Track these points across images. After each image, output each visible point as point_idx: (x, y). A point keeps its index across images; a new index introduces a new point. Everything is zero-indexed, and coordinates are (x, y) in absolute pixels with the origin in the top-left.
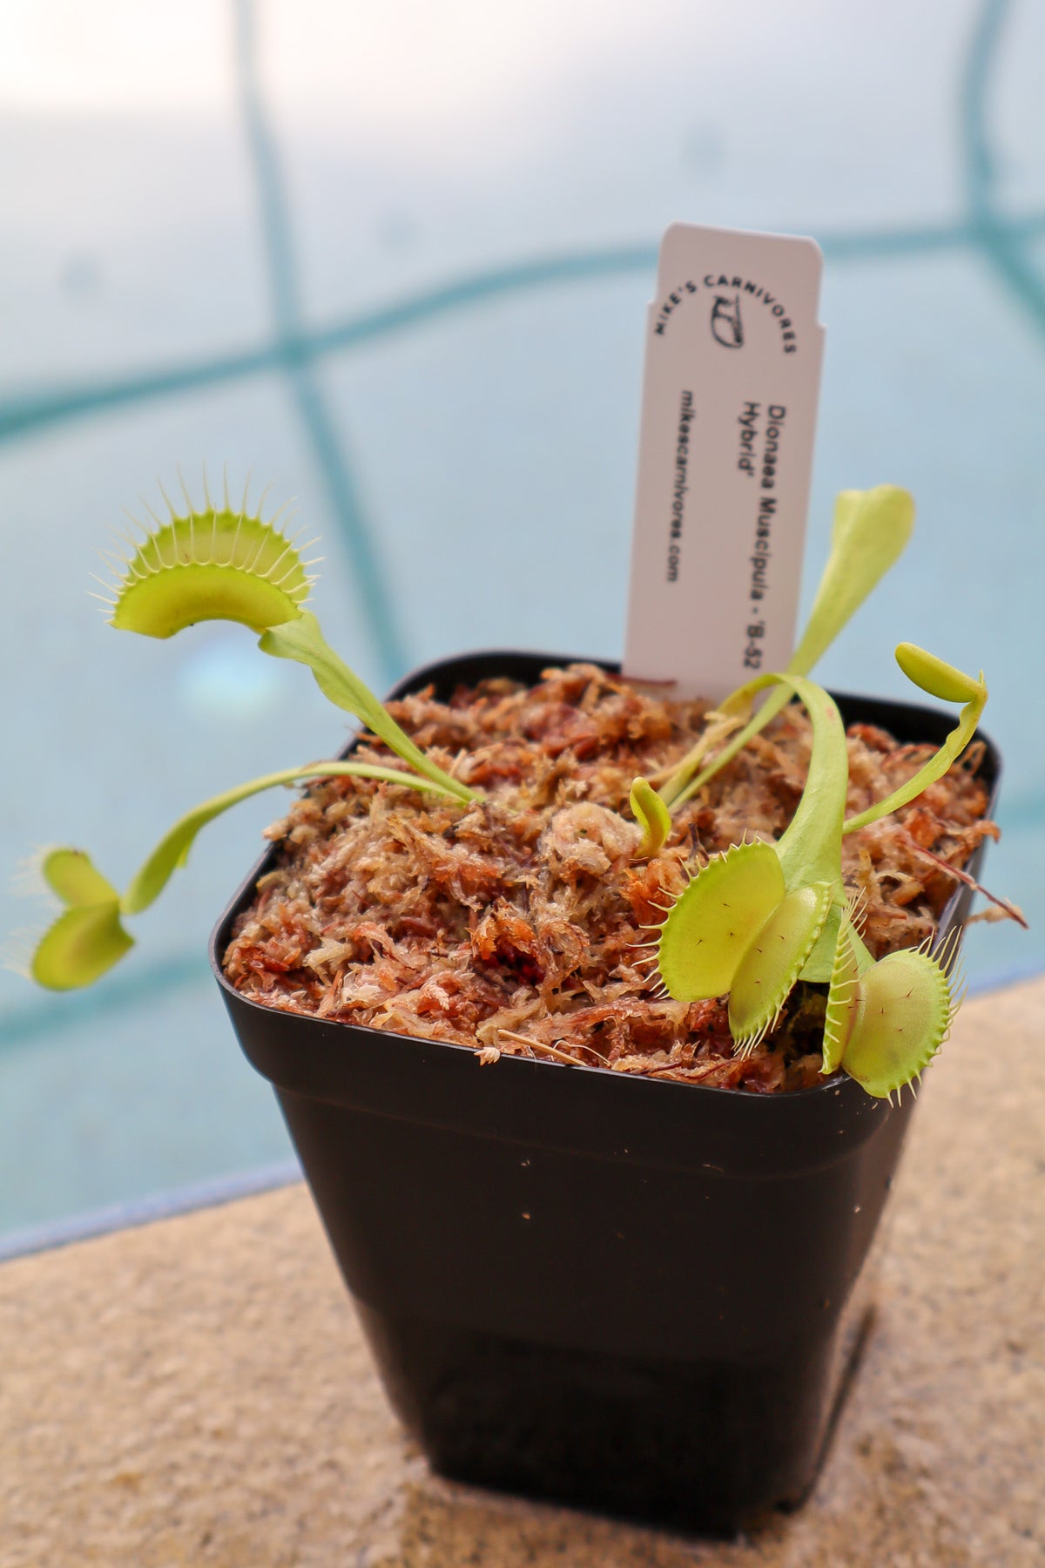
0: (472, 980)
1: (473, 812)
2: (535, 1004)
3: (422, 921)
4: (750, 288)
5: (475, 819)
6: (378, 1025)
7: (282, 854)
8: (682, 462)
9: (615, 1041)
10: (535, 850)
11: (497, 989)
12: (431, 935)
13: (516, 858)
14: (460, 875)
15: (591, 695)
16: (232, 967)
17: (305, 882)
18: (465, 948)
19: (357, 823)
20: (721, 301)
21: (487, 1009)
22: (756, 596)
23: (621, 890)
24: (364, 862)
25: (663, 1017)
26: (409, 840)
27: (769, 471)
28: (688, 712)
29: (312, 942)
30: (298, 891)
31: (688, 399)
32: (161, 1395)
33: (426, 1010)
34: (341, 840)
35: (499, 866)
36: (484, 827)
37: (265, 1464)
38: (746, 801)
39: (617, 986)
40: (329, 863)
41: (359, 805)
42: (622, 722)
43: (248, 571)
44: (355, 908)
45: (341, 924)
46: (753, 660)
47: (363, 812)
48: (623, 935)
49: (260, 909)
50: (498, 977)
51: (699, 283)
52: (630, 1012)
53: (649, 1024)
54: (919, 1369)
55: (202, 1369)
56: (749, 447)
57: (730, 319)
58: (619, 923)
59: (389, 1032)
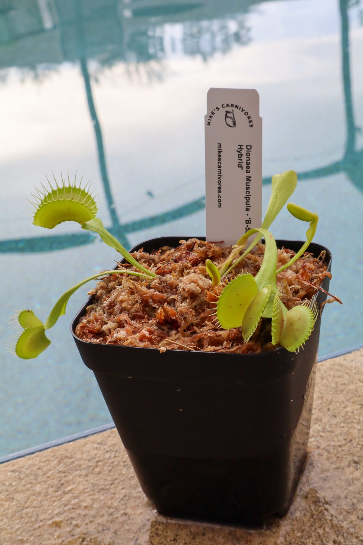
0: (157, 330)
1: (156, 279)
2: (178, 335)
3: (140, 313)
4: (237, 107)
5: (156, 282)
6: (126, 344)
7: (94, 299)
8: (219, 167)
9: (205, 344)
10: (177, 290)
11: (165, 332)
12: (143, 317)
13: (170, 293)
14: (152, 297)
15: (196, 247)
16: (78, 332)
17: (102, 307)
18: (154, 319)
19: (118, 287)
20: (227, 112)
21: (162, 338)
22: (247, 210)
23: (205, 298)
24: (121, 298)
25: (220, 335)
26: (134, 287)
27: (248, 167)
29: (104, 323)
30: (100, 310)
31: (220, 145)
32: (67, 497)
33: (142, 339)
34: (113, 293)
35: (165, 295)
36: (160, 284)
37: (103, 515)
39: (205, 328)
40: (109, 300)
42: (205, 253)
43: (76, 202)
44: (118, 312)
45: (114, 318)
47: (120, 284)
48: (207, 312)
49: (87, 316)
50: (165, 328)
51: (220, 107)
52: (209, 334)
53: (216, 338)
55: (81, 488)
56: (241, 160)
57: (231, 118)
58: (205, 309)
59: (131, 346)
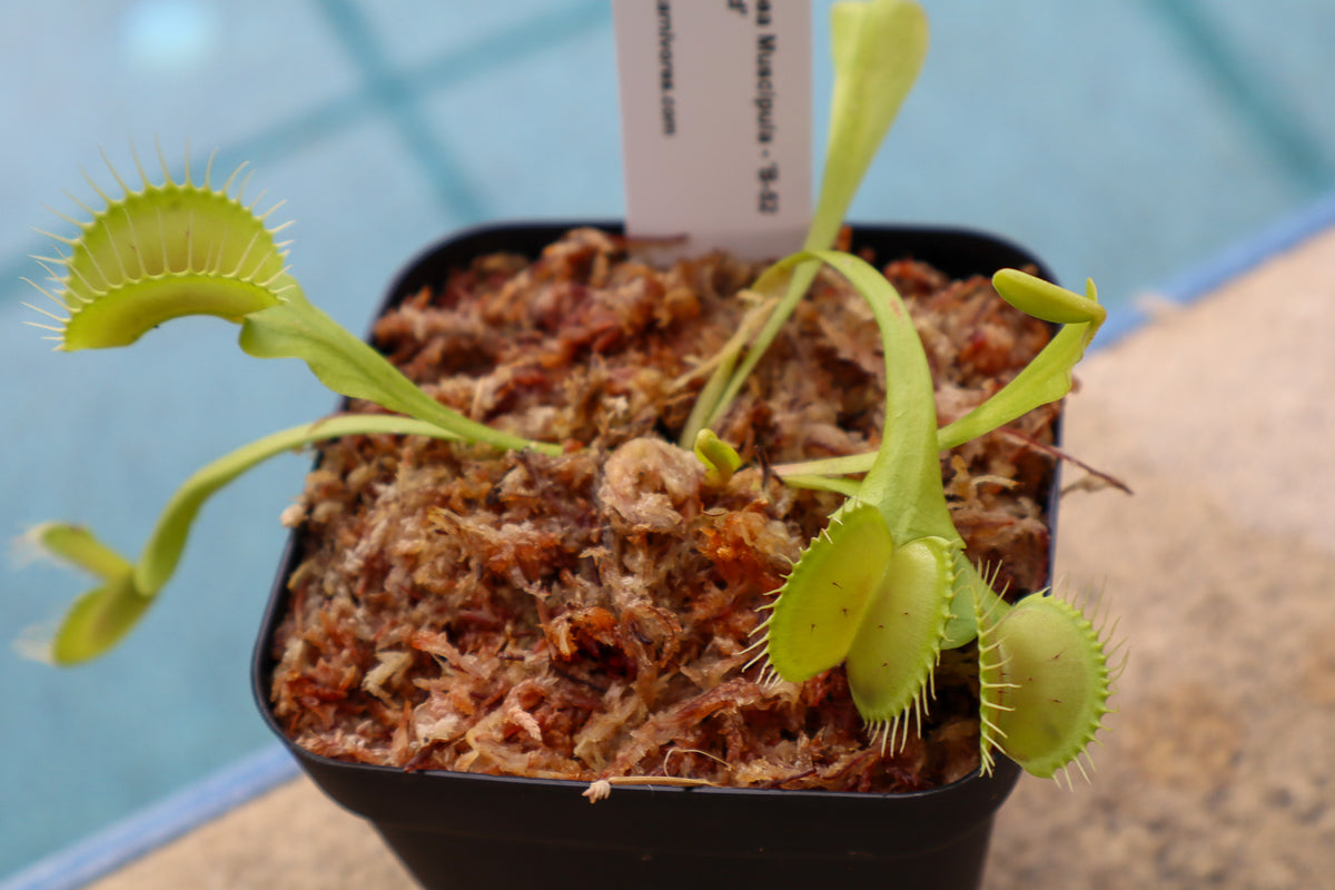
0: (557, 685)
1: (513, 468)
2: (633, 703)
3: (484, 614)
5: (517, 477)
6: (465, 768)
7: (308, 540)
8: (663, 8)
9: (730, 738)
10: (591, 503)
11: (585, 689)
12: (498, 629)
13: (571, 516)
14: (519, 560)
15: (600, 266)
16: (283, 706)
17: (340, 573)
18: (541, 648)
19: (387, 491)
21: (579, 717)
22: (764, 138)
23: (697, 548)
24: (404, 546)
25: (777, 698)
27: (763, 6)
28: (708, 272)
29: (367, 661)
30: (336, 584)
34: (372, 518)
35: (556, 532)
36: (529, 484)
38: (799, 385)
39: (718, 664)
40: (366, 546)
41: (381, 467)
42: (646, 309)
43: (211, 275)
44: (405, 603)
45: (394, 625)
46: (769, 203)
47: (388, 476)
48: (710, 599)
49: (298, 616)
50: (584, 676)
52: (740, 702)
58: (703, 584)
59: (480, 774)
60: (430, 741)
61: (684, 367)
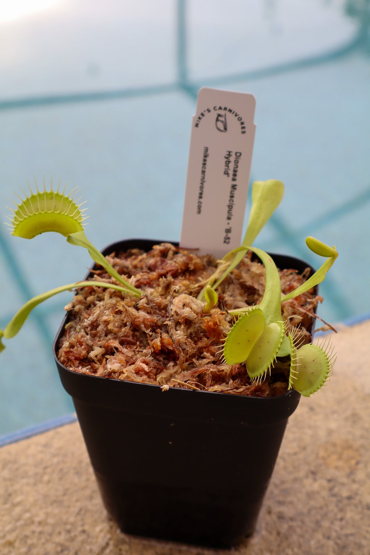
0: (152, 360)
1: (143, 298)
2: (176, 368)
3: (130, 339)
4: (230, 111)
5: (144, 301)
6: (122, 379)
7: (71, 316)
8: (203, 172)
9: (207, 380)
10: (166, 311)
11: (161, 363)
12: (134, 344)
13: (160, 315)
14: (144, 322)
15: (170, 253)
16: (62, 358)
17: (82, 326)
18: (149, 349)
19: (99, 304)
20: (219, 115)
21: (159, 371)
22: (229, 218)
23: (201, 325)
24: (105, 318)
25: (223, 371)
26: (125, 310)
27: (235, 175)
28: (205, 259)
29: (90, 349)
30: (80, 329)
31: (206, 150)
32: (18, 510)
33: (138, 372)
34: (94, 310)
35: (155, 318)
36: (148, 304)
37: (60, 533)
38: (234, 291)
39: (205, 360)
40: (91, 318)
41: (98, 297)
42: (186, 265)
43: (66, 214)
44: (104, 335)
45: (99, 341)
46: (227, 241)
47: (101, 299)
48: (204, 341)
49: (68, 336)
50: (161, 359)
51: (212, 109)
52: (212, 370)
53: (218, 373)
54: (283, 482)
55: (31, 499)
56: (228, 167)
57: (222, 122)
58: (201, 337)
59: (127, 381)
60: (112, 369)
61: (197, 281)
